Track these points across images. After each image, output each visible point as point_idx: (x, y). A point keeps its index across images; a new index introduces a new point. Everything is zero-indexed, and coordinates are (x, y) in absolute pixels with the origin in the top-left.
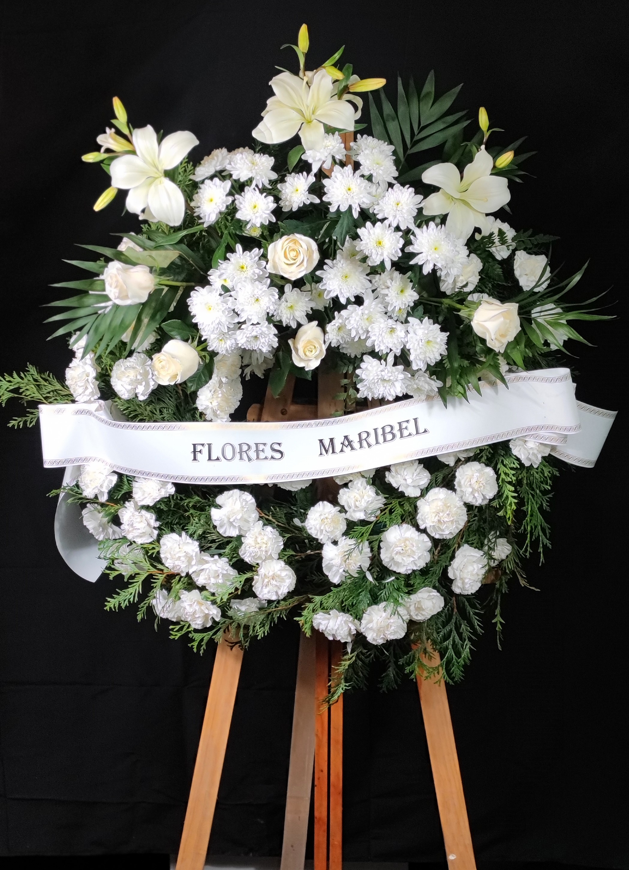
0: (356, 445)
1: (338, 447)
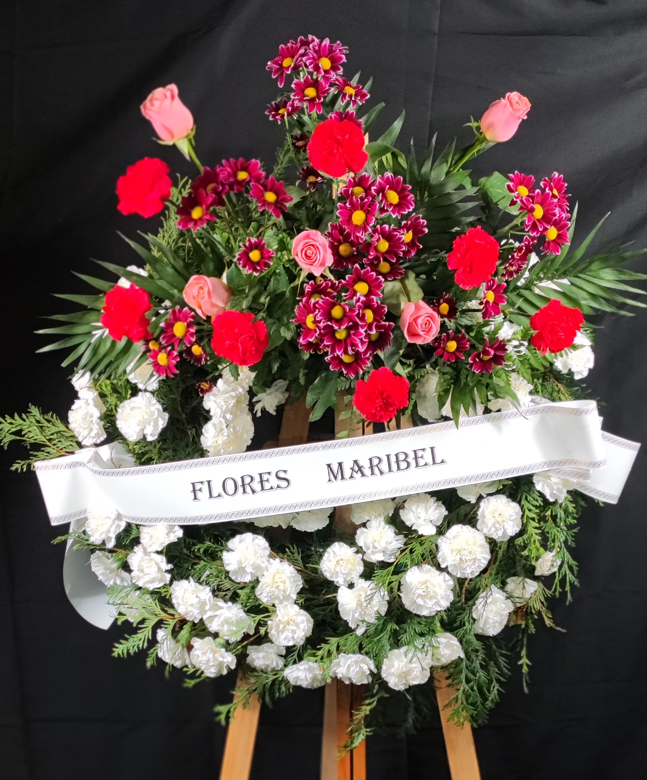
0: (367, 471)
1: (347, 473)
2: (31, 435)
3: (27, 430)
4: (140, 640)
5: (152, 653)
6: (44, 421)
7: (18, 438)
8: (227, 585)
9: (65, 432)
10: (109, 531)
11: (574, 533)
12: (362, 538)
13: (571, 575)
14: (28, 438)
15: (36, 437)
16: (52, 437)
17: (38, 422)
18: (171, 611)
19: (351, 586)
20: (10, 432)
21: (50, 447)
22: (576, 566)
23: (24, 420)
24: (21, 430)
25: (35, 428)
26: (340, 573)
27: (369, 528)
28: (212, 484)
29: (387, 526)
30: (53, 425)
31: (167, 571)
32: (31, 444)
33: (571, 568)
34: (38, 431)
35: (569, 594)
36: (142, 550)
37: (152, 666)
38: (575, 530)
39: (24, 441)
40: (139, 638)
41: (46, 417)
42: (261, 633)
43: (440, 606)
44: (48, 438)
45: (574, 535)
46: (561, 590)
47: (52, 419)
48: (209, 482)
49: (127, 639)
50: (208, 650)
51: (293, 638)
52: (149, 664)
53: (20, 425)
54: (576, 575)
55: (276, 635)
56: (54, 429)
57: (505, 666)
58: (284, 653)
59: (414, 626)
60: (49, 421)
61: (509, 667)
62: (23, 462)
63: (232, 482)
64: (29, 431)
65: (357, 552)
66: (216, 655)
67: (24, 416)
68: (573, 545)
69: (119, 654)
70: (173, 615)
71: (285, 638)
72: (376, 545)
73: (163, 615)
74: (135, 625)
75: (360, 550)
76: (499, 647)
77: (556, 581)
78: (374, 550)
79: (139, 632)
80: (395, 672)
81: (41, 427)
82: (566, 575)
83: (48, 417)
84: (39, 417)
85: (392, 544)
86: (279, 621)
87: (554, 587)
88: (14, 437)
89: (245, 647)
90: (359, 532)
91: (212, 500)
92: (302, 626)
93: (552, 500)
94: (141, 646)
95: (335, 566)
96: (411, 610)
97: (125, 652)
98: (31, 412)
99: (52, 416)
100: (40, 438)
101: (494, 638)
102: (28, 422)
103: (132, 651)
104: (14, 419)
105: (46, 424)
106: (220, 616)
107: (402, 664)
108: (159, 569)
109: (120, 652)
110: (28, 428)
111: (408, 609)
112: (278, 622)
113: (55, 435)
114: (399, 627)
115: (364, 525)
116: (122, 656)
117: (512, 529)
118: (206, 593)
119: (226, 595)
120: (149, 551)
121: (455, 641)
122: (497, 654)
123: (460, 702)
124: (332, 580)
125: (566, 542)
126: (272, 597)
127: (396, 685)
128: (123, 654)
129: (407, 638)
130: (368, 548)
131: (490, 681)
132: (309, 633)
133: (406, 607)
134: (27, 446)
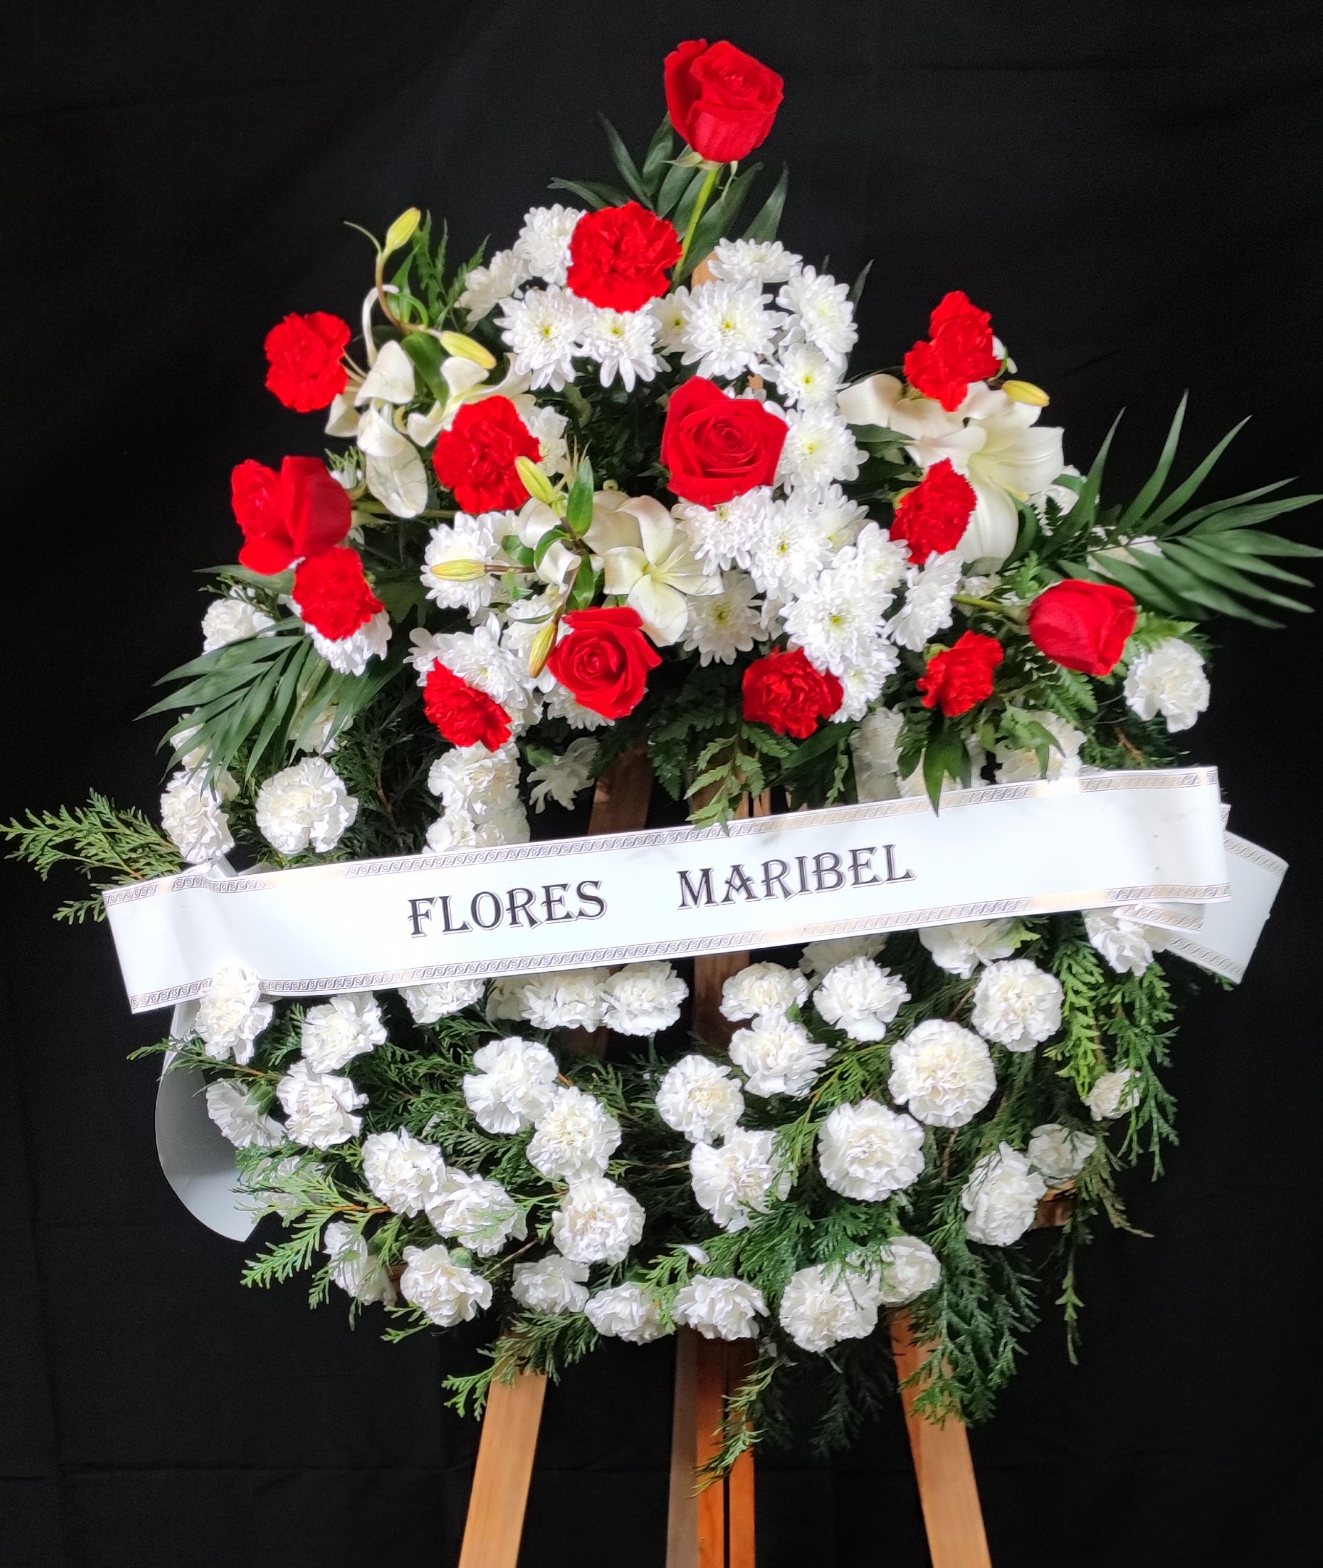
1: (719, 890)
2: (92, 851)
3: (85, 841)
4: (298, 1252)
5: (322, 1279)
6: (118, 824)
7: (69, 857)
8: (473, 1141)
9: (158, 844)
10: (241, 1029)
11: (1168, 1038)
12: (741, 1046)
13: (1161, 1121)
14: (86, 857)
15: (102, 855)
16: (134, 855)
17: (106, 824)
18: (360, 1196)
19: (718, 1142)
20: (50, 844)
21: (127, 874)
22: (1174, 1104)
23: (79, 821)
24: (74, 841)
25: (102, 837)
26: (695, 1115)
27: (757, 1030)
28: (452, 904)
29: (792, 1026)
30: (136, 831)
31: (356, 1112)
32: (93, 870)
33: (1161, 1107)
34: (106, 846)
35: (1157, 1160)
36: (305, 1070)
37: (321, 1304)
38: (1170, 1034)
39: (81, 863)
40: (296, 1250)
41: (123, 817)
42: (540, 1235)
43: (897, 1180)
44: (125, 857)
45: (1167, 1042)
46: (1141, 1151)
47: (135, 821)
48: (445, 900)
49: (270, 1252)
50: (436, 1271)
51: (604, 1244)
52: (314, 1300)
53: (70, 829)
54: (1172, 1121)
55: (570, 1240)
56: (137, 840)
57: (1027, 1306)
58: (586, 1276)
59: (843, 1223)
60: (128, 824)
61: (1037, 1307)
62: (77, 905)
63: (490, 900)
64: (90, 844)
65: (730, 1076)
66: (452, 1282)
67: (79, 813)
68: (1167, 1062)
69: (254, 1281)
70: (365, 1205)
71: (588, 1246)
72: (770, 1061)
73: (344, 1204)
74: (286, 1224)
75: (736, 1072)
76: (1017, 1268)
77: (1130, 1131)
78: (766, 1073)
79: (294, 1237)
80: (808, 1313)
81: (112, 835)
82: (1151, 1119)
83: (128, 816)
84: (108, 815)
85: (802, 1061)
86: (576, 1212)
87: (1126, 1142)
88: (60, 855)
89: (509, 1267)
90: (737, 1036)
91: (451, 936)
92: (622, 1222)
93: (1120, 969)
94: (298, 1265)
95: (687, 1103)
96: (839, 1192)
97: (268, 1277)
98: (93, 806)
99: (135, 816)
100: (111, 857)
101: (1006, 1250)
102: (86, 825)
103: (281, 1277)
104: (59, 817)
105: (122, 829)
106: (459, 1202)
107: (820, 1297)
108: (340, 1107)
109: (258, 1278)
110: (85, 837)
111: (834, 1189)
112: (573, 1214)
113: (140, 850)
114: (815, 1224)
115: (746, 1024)
116: (261, 1285)
117: (1043, 1027)
118: (430, 1158)
119: (470, 1162)
120: (317, 1071)
121: (926, 1253)
122: (1014, 1281)
123: (935, 1375)
124: (679, 1129)
125: (1152, 1057)
126: (560, 1162)
127: (809, 1341)
128: (263, 1280)
129: (828, 1246)
130: (754, 1070)
131: (998, 1336)
132: (638, 1239)
133: (829, 1184)
134: (85, 874)
